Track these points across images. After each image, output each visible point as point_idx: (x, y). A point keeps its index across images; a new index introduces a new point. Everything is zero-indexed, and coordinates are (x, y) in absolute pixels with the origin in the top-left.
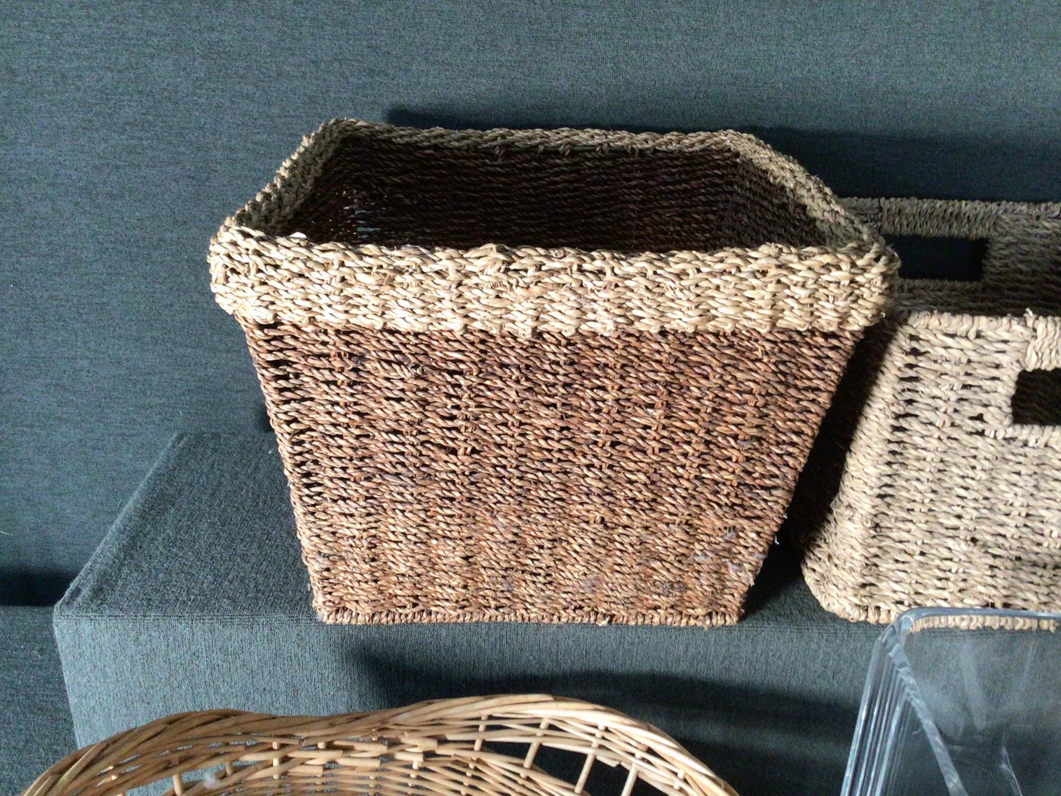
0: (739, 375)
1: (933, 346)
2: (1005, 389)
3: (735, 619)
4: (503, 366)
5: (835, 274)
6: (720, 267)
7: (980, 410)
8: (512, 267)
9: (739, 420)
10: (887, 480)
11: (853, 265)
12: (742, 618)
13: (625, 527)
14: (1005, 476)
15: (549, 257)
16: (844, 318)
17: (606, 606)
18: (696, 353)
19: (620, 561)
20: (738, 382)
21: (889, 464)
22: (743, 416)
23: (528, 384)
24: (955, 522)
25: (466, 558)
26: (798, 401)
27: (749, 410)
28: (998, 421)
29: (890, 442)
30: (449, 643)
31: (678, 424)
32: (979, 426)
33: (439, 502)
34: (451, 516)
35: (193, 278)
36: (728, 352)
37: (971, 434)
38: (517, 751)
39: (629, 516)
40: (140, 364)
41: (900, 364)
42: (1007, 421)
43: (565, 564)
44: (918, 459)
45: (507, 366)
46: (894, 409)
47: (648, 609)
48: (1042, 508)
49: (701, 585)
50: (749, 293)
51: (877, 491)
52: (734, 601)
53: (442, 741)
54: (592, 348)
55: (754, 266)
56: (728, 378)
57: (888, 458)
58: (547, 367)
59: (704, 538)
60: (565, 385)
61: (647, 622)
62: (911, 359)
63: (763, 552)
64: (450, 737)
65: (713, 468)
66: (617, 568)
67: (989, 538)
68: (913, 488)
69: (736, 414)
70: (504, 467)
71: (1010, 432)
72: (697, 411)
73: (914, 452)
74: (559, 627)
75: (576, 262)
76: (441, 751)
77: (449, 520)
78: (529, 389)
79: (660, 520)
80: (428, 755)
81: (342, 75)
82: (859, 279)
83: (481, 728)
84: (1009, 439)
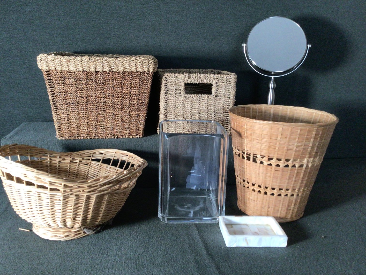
0: (133, 81)
1: (170, 80)
2: (183, 87)
3: (142, 136)
4: (91, 79)
5: (145, 61)
6: (126, 60)
7: (179, 91)
8: (91, 59)
9: (135, 91)
10: (166, 106)
11: (148, 60)
12: (143, 137)
13: (118, 115)
14: (187, 104)
15: (97, 58)
16: (148, 69)
17: (116, 134)
18: (125, 77)
19: (118, 123)
20: (134, 83)
21: (166, 102)
22: (136, 90)
23: (96, 83)
24: (180, 114)
25: (88, 123)
26: (145, 87)
27: (137, 88)
28: (183, 93)
29: (165, 98)
30: (85, 144)
31: (124, 92)
32: (180, 94)
33: (81, 110)
34: (84, 113)
35: (28, 91)
36: (131, 76)
37: (179, 96)
38: (98, 160)
39: (118, 112)
40: (14, 112)
41: (164, 83)
42: (184, 93)
43: (107, 124)
44: (171, 102)
45: (92, 79)
46: (165, 91)
47: (125, 134)
48: (194, 110)
49: (134, 127)
50: (131, 64)
51: (164, 108)
52: (141, 132)
53: (83, 159)
54: (107, 76)
55: (132, 60)
56: (132, 82)
57: (165, 101)
58: (99, 80)
59: (133, 117)
60: (103, 83)
61: (125, 137)
62: (166, 82)
63: (144, 120)
64: (85, 158)
65: (132, 101)
66: (117, 124)
67: (186, 117)
68: (171, 108)
69: (134, 90)
70: (93, 101)
71: (186, 95)
72: (127, 89)
73: (170, 100)
74: (107, 140)
75: (102, 58)
76: (83, 161)
77: (83, 114)
78: (96, 84)
79: (124, 113)
80: (80, 161)
81: (63, 45)
82: (149, 62)
83: (91, 156)
84: (186, 97)
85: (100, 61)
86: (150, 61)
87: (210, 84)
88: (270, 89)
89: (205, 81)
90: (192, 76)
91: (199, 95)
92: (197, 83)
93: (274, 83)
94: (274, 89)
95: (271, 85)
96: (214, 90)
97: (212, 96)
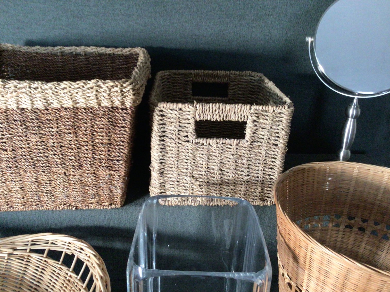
0: (97, 122)
1: (167, 113)
2: (191, 128)
3: (119, 206)
4: (15, 120)
5: (116, 89)
6: (77, 86)
7: (186, 134)
8: (7, 86)
9: (101, 138)
10: (161, 158)
11: (122, 86)
12: (123, 206)
13: (73, 175)
14: (199, 155)
15: (19, 83)
17: (74, 203)
18: (80, 115)
19: (74, 187)
20: (97, 125)
21: (161, 152)
22: (102, 136)
23: (25, 127)
24: (185, 171)
25: (21, 188)
26: (120, 131)
27: (104, 134)
28: (192, 138)
29: (159, 145)
31: (81, 139)
32: (187, 139)
33: (6, 168)
34: (12, 173)
36: (90, 114)
37: (184, 142)
38: (41, 252)
39: (73, 171)
41: (158, 119)
42: (194, 137)
43: (56, 189)
44: (171, 150)
45: (16, 121)
46: (159, 134)
47: (89, 204)
48: (212, 165)
49: (105, 194)
50: (88, 95)
51: (159, 161)
52: (118, 199)
53: (15, 250)
54: (44, 114)
55: (89, 86)
56: (93, 123)
57: (160, 150)
58: (30, 121)
59: (101, 178)
60: (38, 127)
61: (90, 208)
62: (160, 118)
63: (122, 182)
64: (18, 248)
65: (97, 154)
66: (74, 190)
67: (197, 176)
68: (171, 160)
69: (100, 136)
70: (25, 155)
71: (197, 141)
72: (86, 135)
73: (169, 148)
74: (60, 211)
75: (28, 85)
76: (15, 253)
77: (11, 175)
78: (25, 128)
79: (85, 173)
80: (10, 254)
83: (29, 245)
84: (197, 143)
85: (24, 90)
86: (125, 87)
87: (242, 122)
88: (349, 118)
89: (233, 118)
90: (209, 107)
91: (221, 141)
92: (219, 120)
93: (357, 109)
94: (357, 118)
95: (352, 112)
96: (248, 132)
97: (245, 143)
